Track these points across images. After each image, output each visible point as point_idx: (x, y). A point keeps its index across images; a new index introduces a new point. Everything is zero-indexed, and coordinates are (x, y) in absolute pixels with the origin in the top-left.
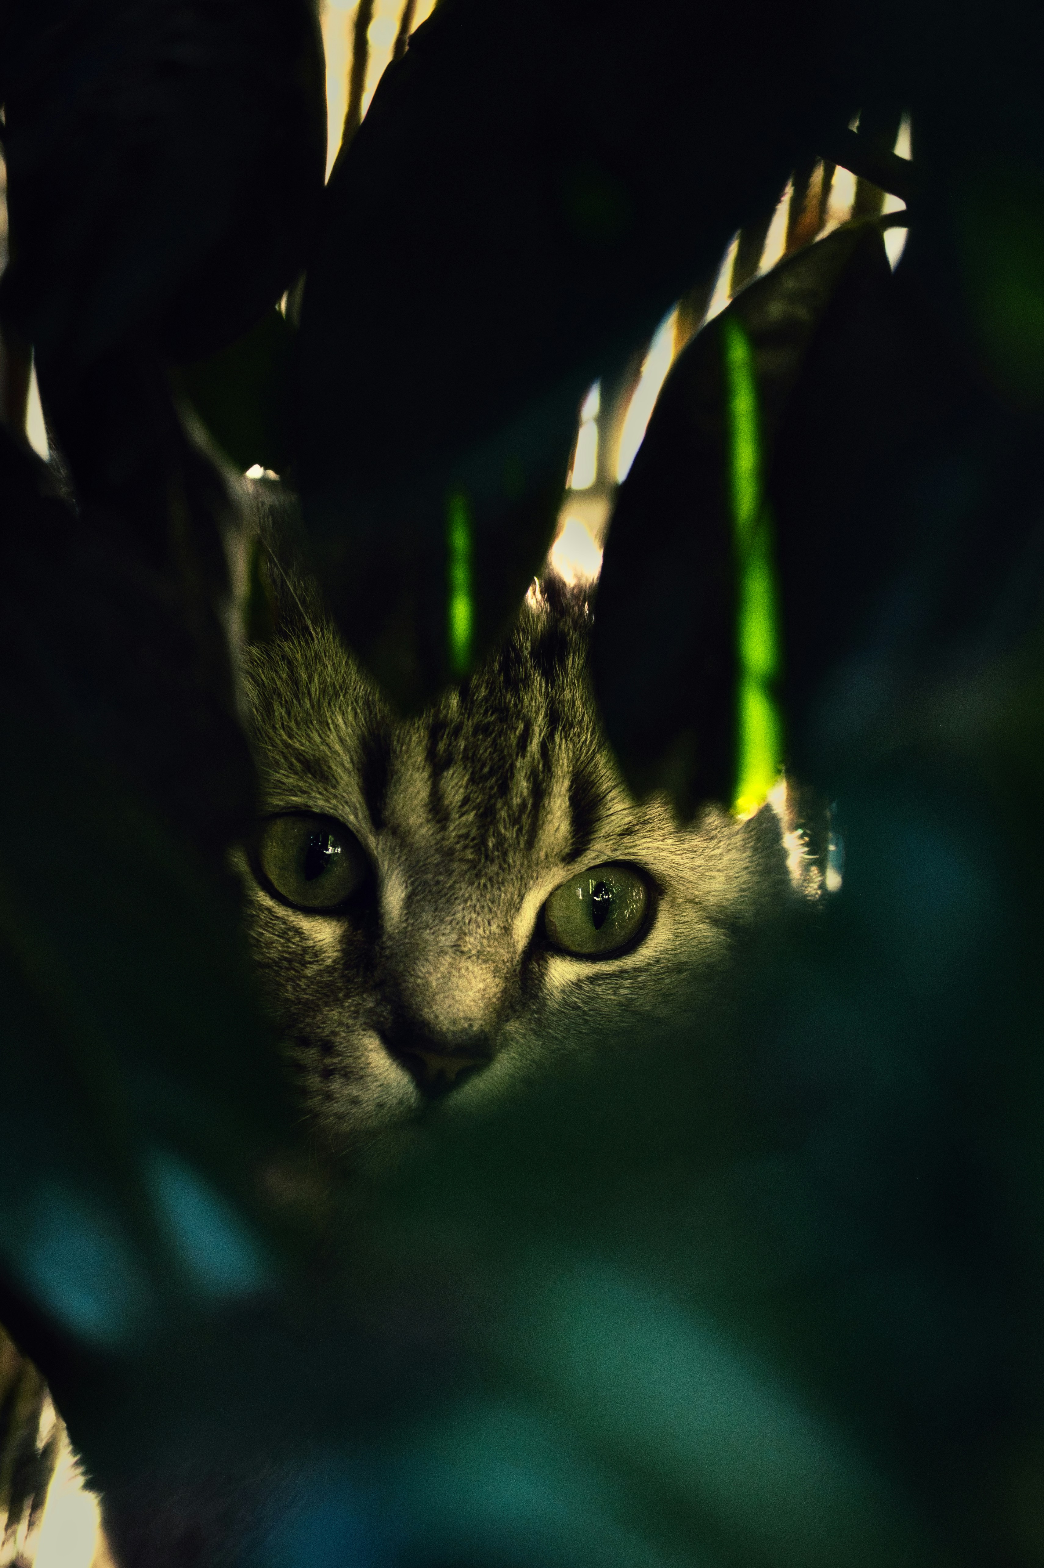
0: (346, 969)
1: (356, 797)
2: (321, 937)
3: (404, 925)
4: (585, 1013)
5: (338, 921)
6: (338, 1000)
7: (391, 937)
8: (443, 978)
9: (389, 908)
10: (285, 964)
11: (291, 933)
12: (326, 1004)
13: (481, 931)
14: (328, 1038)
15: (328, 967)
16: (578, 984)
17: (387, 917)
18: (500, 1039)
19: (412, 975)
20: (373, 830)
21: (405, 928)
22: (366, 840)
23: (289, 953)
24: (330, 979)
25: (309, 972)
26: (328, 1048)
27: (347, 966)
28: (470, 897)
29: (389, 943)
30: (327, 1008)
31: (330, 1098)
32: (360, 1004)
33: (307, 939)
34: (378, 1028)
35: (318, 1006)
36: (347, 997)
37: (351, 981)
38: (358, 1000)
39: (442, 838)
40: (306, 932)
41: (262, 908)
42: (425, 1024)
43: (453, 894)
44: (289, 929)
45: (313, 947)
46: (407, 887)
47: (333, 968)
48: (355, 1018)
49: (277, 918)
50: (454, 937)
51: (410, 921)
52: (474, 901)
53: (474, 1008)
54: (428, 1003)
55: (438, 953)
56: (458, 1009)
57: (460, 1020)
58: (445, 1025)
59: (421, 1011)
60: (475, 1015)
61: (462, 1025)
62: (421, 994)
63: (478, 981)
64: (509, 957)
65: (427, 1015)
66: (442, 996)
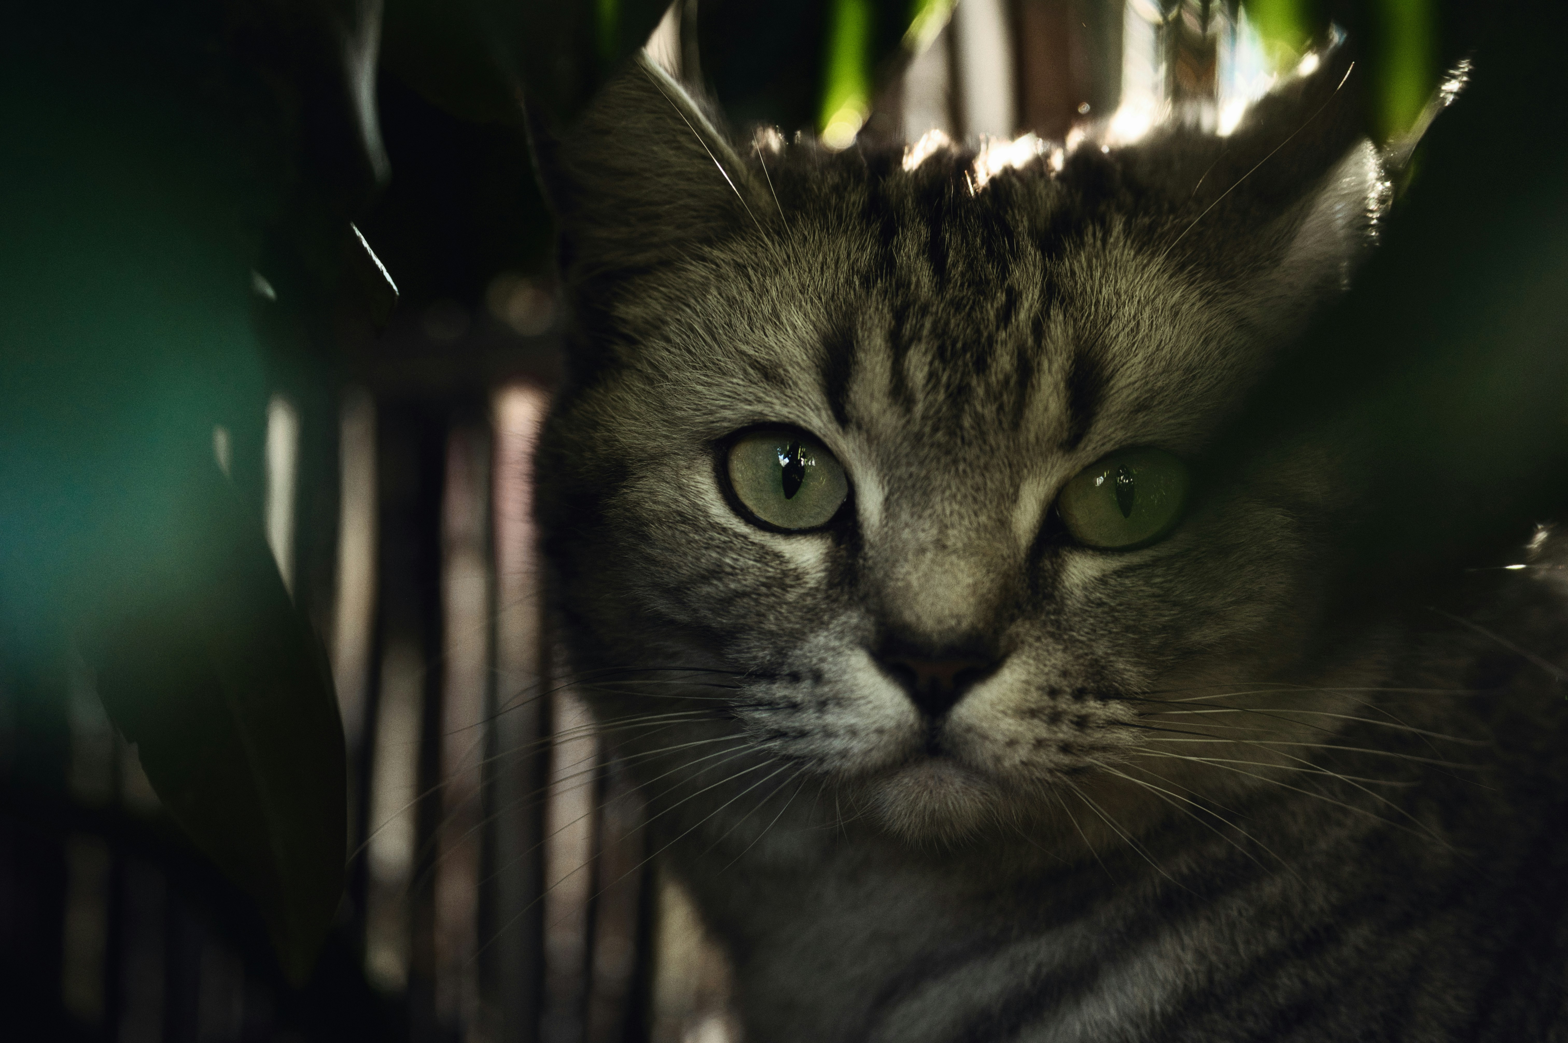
0: (831, 589)
1: (816, 397)
2: (805, 558)
3: (886, 529)
4: (1113, 609)
5: (822, 538)
6: (822, 623)
7: (872, 546)
8: (925, 575)
9: (867, 514)
10: (763, 590)
11: (769, 557)
12: (812, 631)
13: (966, 522)
14: (817, 666)
15: (811, 589)
16: (1103, 580)
17: (866, 525)
18: (1003, 642)
20: (841, 430)
21: (887, 533)
22: (836, 444)
23: (768, 578)
24: (814, 601)
25: (791, 596)
26: (818, 677)
27: (831, 585)
28: (949, 487)
29: (871, 553)
30: (813, 635)
31: (828, 733)
32: (845, 623)
33: (788, 562)
34: (863, 644)
35: (804, 634)
36: (832, 618)
37: (835, 601)
38: (843, 618)
39: (908, 422)
40: (787, 555)
41: (736, 535)
42: (906, 628)
43: (929, 485)
44: (767, 553)
45: (795, 569)
46: (883, 488)
47: (817, 589)
48: (841, 639)
49: (753, 544)
50: (934, 531)
51: (890, 524)
52: (954, 489)
53: (962, 604)
54: (910, 605)
55: (917, 551)
56: (943, 607)
57: (945, 618)
58: (929, 625)
59: (902, 613)
60: (963, 612)
61: (947, 623)
62: (903, 596)
63: (965, 575)
64: (1011, 553)
65: (908, 616)
66: (924, 595)
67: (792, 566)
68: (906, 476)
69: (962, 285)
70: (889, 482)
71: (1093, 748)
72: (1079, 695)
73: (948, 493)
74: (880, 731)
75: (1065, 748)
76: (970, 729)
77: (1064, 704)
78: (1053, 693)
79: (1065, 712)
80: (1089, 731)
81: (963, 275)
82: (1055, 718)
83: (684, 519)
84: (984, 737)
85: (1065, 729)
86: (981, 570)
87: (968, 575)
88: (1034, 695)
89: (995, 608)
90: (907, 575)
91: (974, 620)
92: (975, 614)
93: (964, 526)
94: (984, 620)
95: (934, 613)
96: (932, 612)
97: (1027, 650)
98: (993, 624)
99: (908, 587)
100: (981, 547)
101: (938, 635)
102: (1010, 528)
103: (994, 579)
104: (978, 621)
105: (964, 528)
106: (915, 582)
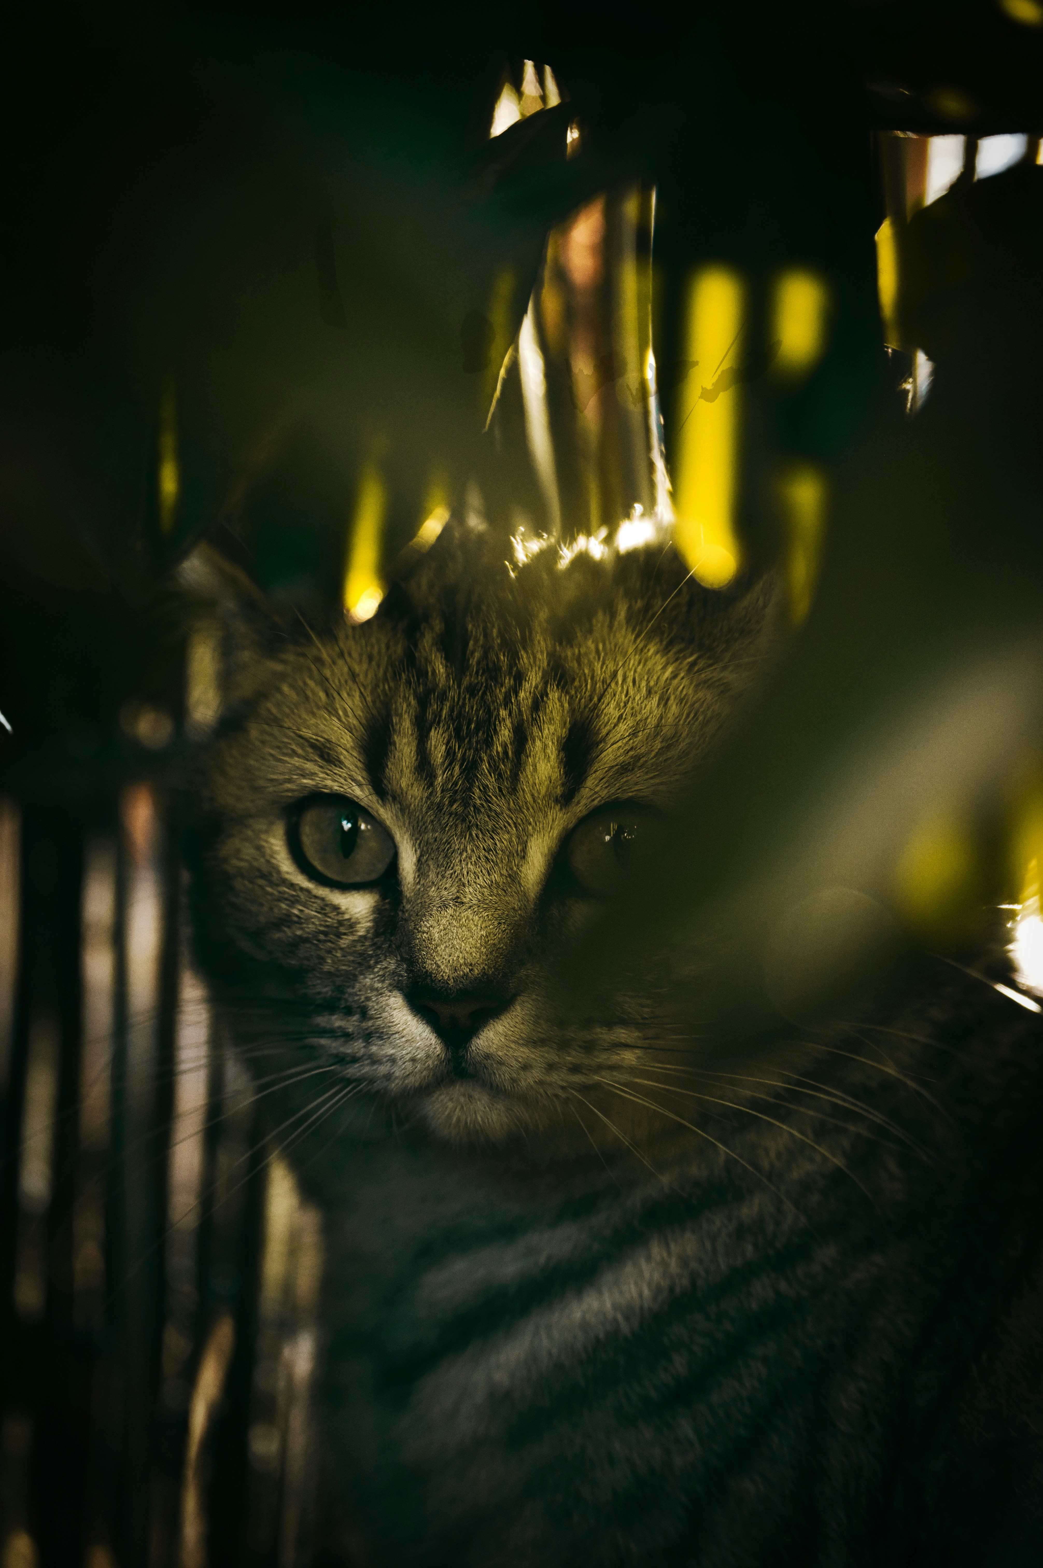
0: (377, 937)
1: (359, 775)
2: (357, 910)
3: (418, 887)
5: (372, 892)
6: (370, 967)
7: (409, 901)
8: (445, 929)
9: (404, 873)
10: (322, 937)
11: (328, 910)
12: (361, 973)
13: (480, 881)
14: (364, 1004)
15: (360, 936)
17: (404, 882)
18: (513, 984)
19: (419, 932)
21: (419, 889)
22: (377, 812)
23: (325, 927)
24: (363, 948)
25: (345, 943)
26: (364, 1013)
27: (377, 934)
28: (465, 850)
29: (408, 907)
30: (362, 977)
31: (375, 1060)
32: (386, 968)
33: (343, 913)
34: (397, 986)
35: (355, 976)
36: (377, 963)
37: (379, 948)
38: (385, 964)
39: (431, 794)
40: (343, 908)
41: (302, 889)
42: (428, 974)
43: (450, 847)
44: (327, 905)
45: (349, 920)
46: (416, 851)
47: (364, 937)
48: (383, 981)
49: (316, 897)
50: (454, 890)
51: (422, 882)
52: (469, 851)
53: (476, 954)
54: (432, 955)
55: (440, 907)
56: (458, 957)
57: (461, 966)
58: (446, 973)
59: (425, 963)
60: (476, 960)
61: (463, 971)
62: (426, 947)
63: (479, 928)
64: (521, 905)
65: (430, 966)
66: (443, 947)
67: (347, 916)
68: (432, 841)
69: (477, 673)
70: (419, 845)
71: (600, 1068)
72: (586, 1024)
73: (465, 854)
74: (413, 1060)
75: (575, 1069)
77: (572, 1032)
78: (561, 1024)
79: (573, 1039)
80: (596, 1053)
81: (478, 663)
82: (563, 1045)
83: (263, 876)
84: (501, 1063)
85: (574, 1053)
86: (494, 922)
87: (481, 927)
88: (544, 1027)
89: (506, 956)
90: (431, 929)
91: (486, 967)
92: (486, 962)
93: (479, 884)
94: (494, 966)
95: (451, 962)
96: (449, 961)
97: (537, 989)
98: (503, 969)
99: (430, 939)
100: (493, 903)
101: (454, 981)
102: (520, 883)
103: (505, 930)
104: (489, 967)
105: (479, 886)
106: (437, 935)
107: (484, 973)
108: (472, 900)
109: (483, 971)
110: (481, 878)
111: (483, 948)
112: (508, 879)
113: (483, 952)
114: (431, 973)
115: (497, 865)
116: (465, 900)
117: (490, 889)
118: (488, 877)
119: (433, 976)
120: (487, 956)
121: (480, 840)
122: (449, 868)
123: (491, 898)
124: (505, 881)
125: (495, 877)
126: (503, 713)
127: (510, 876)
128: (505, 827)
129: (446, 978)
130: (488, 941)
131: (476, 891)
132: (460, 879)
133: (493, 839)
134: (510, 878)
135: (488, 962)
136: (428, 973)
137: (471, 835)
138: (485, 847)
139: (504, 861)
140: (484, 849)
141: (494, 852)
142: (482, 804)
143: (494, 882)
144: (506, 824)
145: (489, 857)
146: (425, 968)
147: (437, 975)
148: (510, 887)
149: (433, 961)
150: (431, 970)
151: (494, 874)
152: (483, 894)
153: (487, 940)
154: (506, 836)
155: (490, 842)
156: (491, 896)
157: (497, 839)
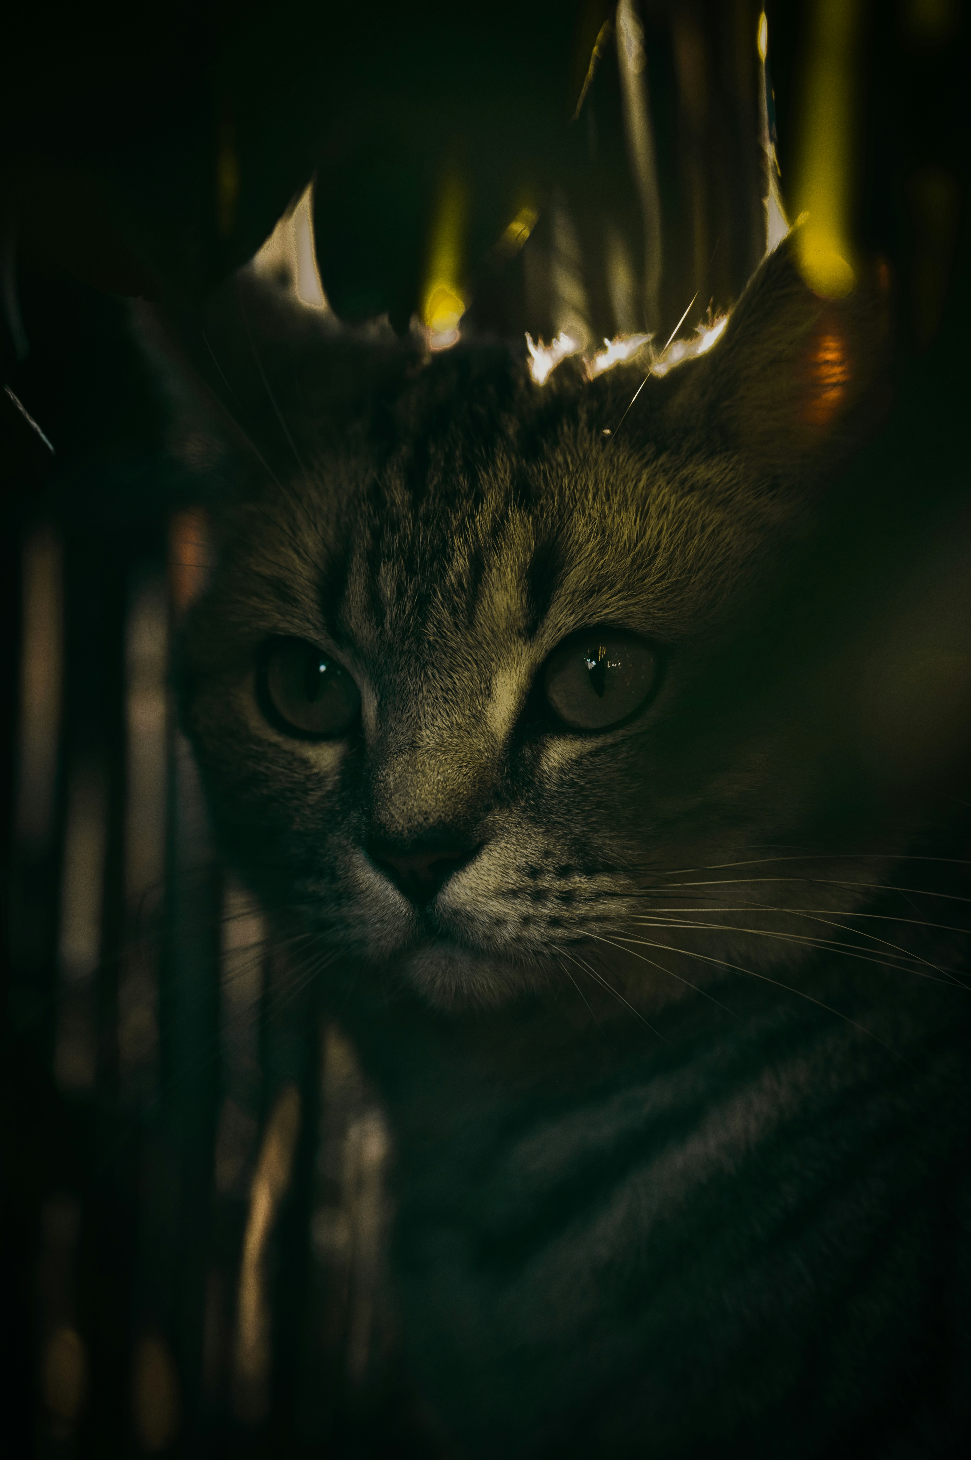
0: (343, 791)
1: (315, 614)
2: (325, 763)
3: (380, 733)
4: (582, 788)
5: (339, 743)
6: (337, 823)
7: (372, 750)
9: (367, 720)
10: (288, 794)
11: (296, 764)
13: (438, 723)
17: (367, 729)
18: (477, 832)
19: (376, 781)
21: (381, 736)
22: (336, 655)
23: (292, 783)
25: (312, 799)
27: (343, 788)
28: (421, 690)
29: (371, 756)
33: (312, 767)
34: (360, 842)
37: (346, 803)
40: (312, 761)
41: (271, 745)
44: (295, 760)
47: (333, 792)
49: (285, 752)
50: (410, 734)
51: (383, 729)
52: (425, 693)
53: (432, 801)
54: (386, 805)
55: (396, 753)
56: (413, 805)
57: (415, 815)
58: (400, 824)
59: (380, 814)
60: (431, 808)
61: (417, 820)
62: (382, 797)
63: (436, 773)
64: (488, 747)
65: (384, 817)
66: (397, 795)
67: (315, 770)
68: (388, 683)
69: (434, 498)
70: (379, 688)
71: (583, 921)
72: (564, 872)
73: (421, 695)
74: (382, 921)
75: (555, 922)
76: (456, 912)
77: (546, 882)
78: (534, 873)
79: (548, 890)
80: (576, 904)
81: (436, 488)
82: (539, 896)
83: (231, 734)
84: (471, 919)
85: (550, 905)
86: (452, 766)
87: (438, 772)
88: (513, 877)
89: (467, 801)
90: (387, 777)
91: (443, 815)
92: (444, 809)
93: (437, 726)
94: (453, 813)
95: (405, 811)
96: (403, 810)
97: (506, 836)
98: (464, 816)
99: (386, 788)
100: (453, 745)
101: (409, 832)
102: (485, 723)
103: (467, 774)
104: (446, 815)
105: (437, 729)
106: (392, 784)
107: (440, 822)
108: (430, 744)
109: (439, 819)
110: (439, 720)
111: (440, 795)
112: (472, 719)
113: (439, 799)
114: (385, 824)
115: (458, 704)
116: (422, 744)
117: (451, 730)
118: (447, 718)
119: (387, 827)
120: (444, 802)
121: (437, 680)
122: (405, 710)
123: (450, 740)
124: (467, 722)
125: (455, 718)
126: (458, 541)
127: (474, 716)
128: (464, 664)
129: (400, 829)
130: (447, 786)
131: (434, 734)
132: (417, 723)
133: (451, 677)
134: (474, 718)
135: (445, 809)
136: (382, 824)
137: (426, 674)
138: (443, 688)
139: (465, 700)
140: (442, 689)
141: (453, 691)
142: (436, 641)
143: (454, 722)
144: (465, 662)
145: (447, 697)
146: (379, 819)
147: (391, 826)
148: (475, 728)
149: (387, 811)
150: (385, 821)
151: (454, 715)
152: (442, 736)
153: (445, 785)
154: (466, 674)
155: (448, 681)
156: (451, 737)
157: (456, 677)
